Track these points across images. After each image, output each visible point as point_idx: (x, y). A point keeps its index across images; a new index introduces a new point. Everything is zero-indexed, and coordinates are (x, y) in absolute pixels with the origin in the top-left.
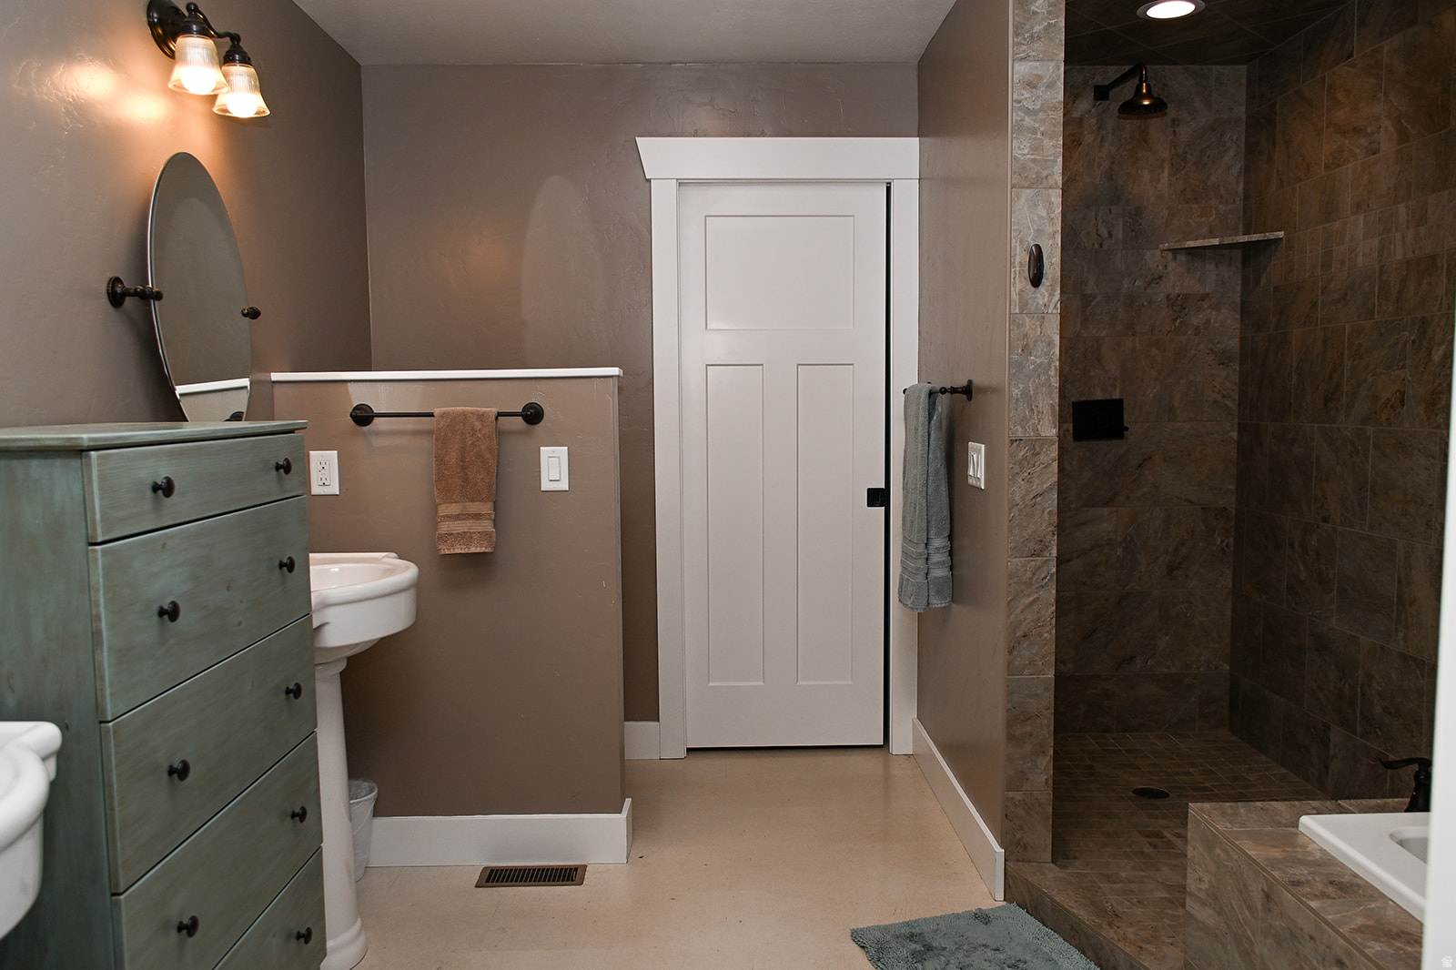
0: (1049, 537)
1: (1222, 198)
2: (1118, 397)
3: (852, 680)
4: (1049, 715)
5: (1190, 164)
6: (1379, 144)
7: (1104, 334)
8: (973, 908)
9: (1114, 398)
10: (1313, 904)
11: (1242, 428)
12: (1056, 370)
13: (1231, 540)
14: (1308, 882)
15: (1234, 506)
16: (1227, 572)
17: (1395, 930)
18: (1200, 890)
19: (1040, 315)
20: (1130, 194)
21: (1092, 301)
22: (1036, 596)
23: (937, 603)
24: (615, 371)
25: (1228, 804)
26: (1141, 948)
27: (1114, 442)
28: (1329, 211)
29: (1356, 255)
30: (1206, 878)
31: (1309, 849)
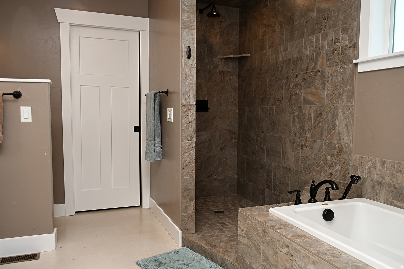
0: (193, 135)
1: (233, 44)
2: (207, 100)
3: (130, 186)
4: (194, 188)
5: (225, 34)
6: (275, 30)
7: (202, 81)
8: (173, 250)
9: (206, 100)
10: (279, 231)
11: (239, 109)
12: (195, 84)
13: (237, 140)
14: (276, 225)
15: (237, 131)
16: (236, 149)
17: (301, 235)
18: (243, 233)
19: (190, 68)
20: (209, 41)
21: (199, 71)
22: (190, 153)
23: (158, 159)
24: (49, 81)
25: (249, 208)
26: (224, 254)
27: (206, 113)
28: (262, 48)
29: (270, 60)
30: (244, 229)
31: (273, 217)
